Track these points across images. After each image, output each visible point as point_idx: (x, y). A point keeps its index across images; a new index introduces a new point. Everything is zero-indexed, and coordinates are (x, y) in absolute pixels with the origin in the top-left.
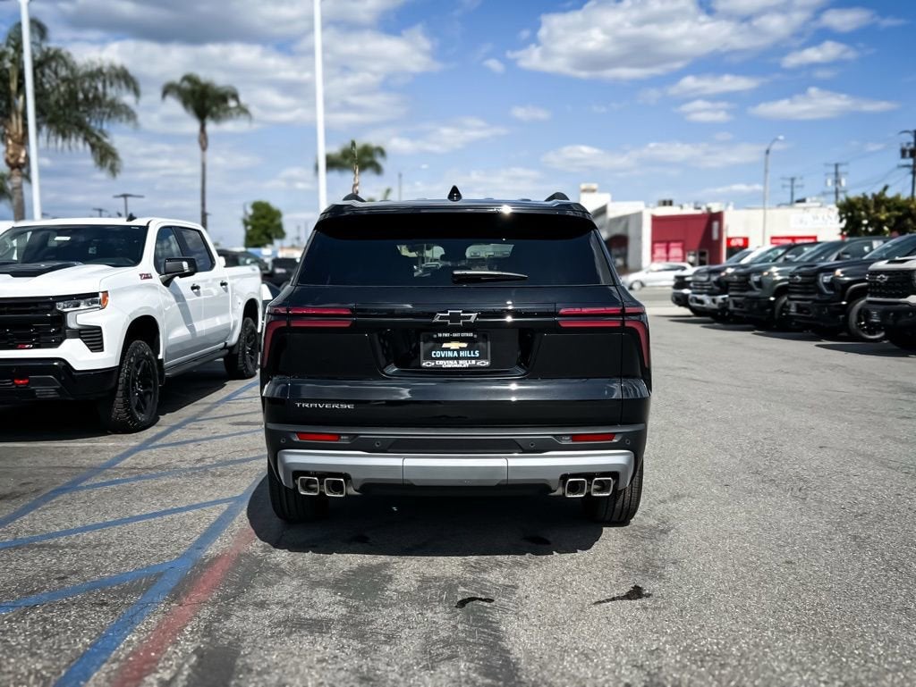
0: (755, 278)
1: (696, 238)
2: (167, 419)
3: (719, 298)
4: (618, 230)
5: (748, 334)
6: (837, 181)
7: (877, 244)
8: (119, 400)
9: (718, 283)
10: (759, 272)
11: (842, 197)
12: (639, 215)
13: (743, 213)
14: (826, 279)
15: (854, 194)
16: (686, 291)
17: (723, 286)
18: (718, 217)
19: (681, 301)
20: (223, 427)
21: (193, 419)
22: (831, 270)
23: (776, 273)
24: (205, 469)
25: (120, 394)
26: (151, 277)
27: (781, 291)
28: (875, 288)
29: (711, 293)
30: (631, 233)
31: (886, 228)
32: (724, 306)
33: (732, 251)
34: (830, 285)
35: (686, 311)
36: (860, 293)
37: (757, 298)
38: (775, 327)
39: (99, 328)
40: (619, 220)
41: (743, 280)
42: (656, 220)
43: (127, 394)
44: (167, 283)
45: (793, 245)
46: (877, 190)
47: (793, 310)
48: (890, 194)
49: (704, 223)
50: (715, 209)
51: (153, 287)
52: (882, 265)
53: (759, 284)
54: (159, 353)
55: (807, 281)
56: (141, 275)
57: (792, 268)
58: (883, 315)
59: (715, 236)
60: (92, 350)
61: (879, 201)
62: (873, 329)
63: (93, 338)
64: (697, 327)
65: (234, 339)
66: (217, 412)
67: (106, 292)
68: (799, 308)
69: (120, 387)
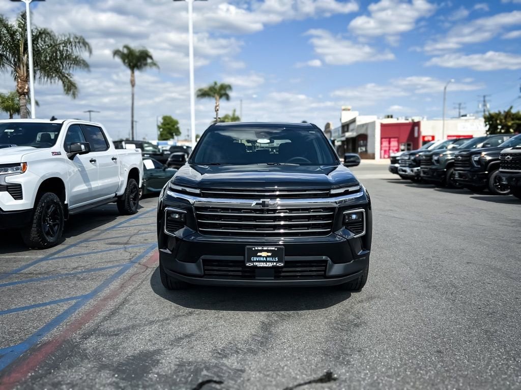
0: (436, 158)
1: (405, 136)
2: (70, 241)
3: (415, 169)
4: (362, 131)
5: (432, 190)
6: (485, 105)
7: (506, 139)
8: (34, 229)
9: (414, 160)
10: (437, 154)
11: (487, 113)
12: (373, 123)
13: (432, 122)
14: (476, 158)
15: (494, 111)
16: (397, 165)
17: (417, 162)
18: (417, 124)
19: (394, 170)
20: (101, 245)
21: (86, 240)
22: (479, 153)
23: (449, 155)
24: (75, 275)
25: (34, 225)
26: (60, 154)
27: (451, 165)
28: (504, 164)
29: (411, 166)
30: (369, 133)
31: (512, 130)
32: (418, 173)
33: (425, 142)
34: (479, 162)
35: (396, 176)
36: (496, 167)
37: (436, 169)
38: (447, 186)
39: (20, 185)
40: (363, 125)
41: (429, 159)
42: (383, 126)
43: (39, 225)
44: (71, 158)
45: (457, 140)
46: (506, 109)
47: (457, 177)
48: (514, 111)
49: (410, 128)
50: (416, 120)
51: (62, 160)
52: (509, 150)
53: (438, 161)
54: (65, 200)
55: (465, 160)
56: (53, 153)
57: (457, 152)
58: (509, 179)
59: (416, 135)
60: (15, 199)
61: (508, 115)
62: (504, 187)
63: (16, 191)
64: (403, 185)
65: (121, 192)
66: (103, 236)
67: (26, 163)
68: (461, 176)
69: (35, 221)
